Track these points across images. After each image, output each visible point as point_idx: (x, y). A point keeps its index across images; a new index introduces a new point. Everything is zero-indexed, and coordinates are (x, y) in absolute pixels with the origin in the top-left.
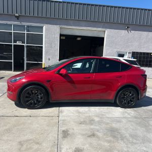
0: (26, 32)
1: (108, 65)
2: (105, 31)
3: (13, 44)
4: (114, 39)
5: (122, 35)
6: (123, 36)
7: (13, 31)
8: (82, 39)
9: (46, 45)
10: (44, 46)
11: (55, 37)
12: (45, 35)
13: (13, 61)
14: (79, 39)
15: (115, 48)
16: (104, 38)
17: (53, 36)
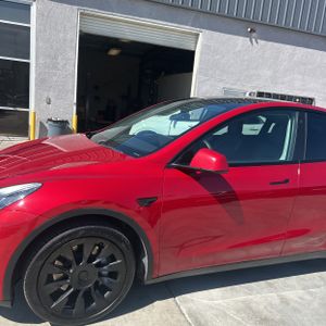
2: (198, 35)
4: (219, 56)
5: (238, 48)
6: (240, 51)
9: (40, 61)
10: (32, 62)
14: (114, 52)
15: (221, 81)
16: (193, 52)
17: (61, 35)
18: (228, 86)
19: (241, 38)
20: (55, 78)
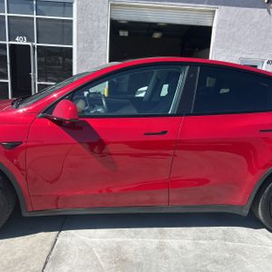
0: (35, 16)
1: (224, 91)
2: (214, 11)
3: (7, 43)
4: (235, 29)
5: (255, 20)
6: (257, 22)
7: (6, 14)
8: (163, 36)
9: (80, 46)
10: (74, 47)
11: (98, 27)
12: (78, 23)
13: (9, 81)
14: (157, 35)
15: (238, 51)
16: (211, 28)
17: (96, 24)
18: (244, 56)
19: (259, 10)
20: (91, 59)
